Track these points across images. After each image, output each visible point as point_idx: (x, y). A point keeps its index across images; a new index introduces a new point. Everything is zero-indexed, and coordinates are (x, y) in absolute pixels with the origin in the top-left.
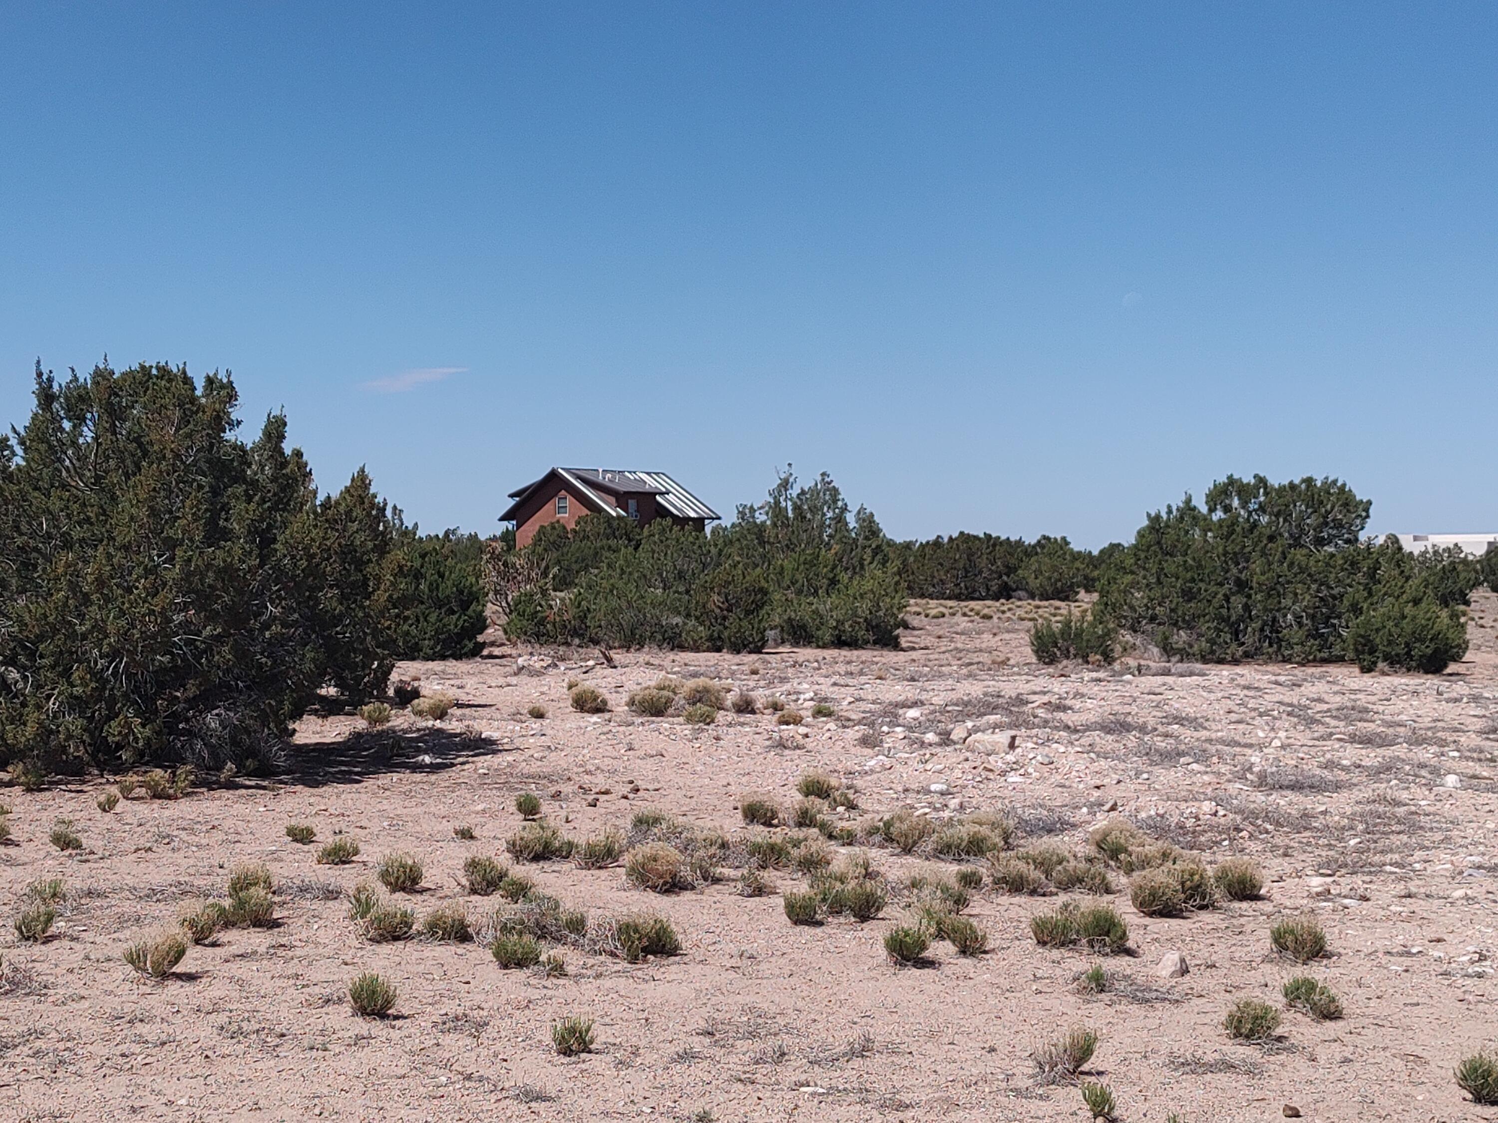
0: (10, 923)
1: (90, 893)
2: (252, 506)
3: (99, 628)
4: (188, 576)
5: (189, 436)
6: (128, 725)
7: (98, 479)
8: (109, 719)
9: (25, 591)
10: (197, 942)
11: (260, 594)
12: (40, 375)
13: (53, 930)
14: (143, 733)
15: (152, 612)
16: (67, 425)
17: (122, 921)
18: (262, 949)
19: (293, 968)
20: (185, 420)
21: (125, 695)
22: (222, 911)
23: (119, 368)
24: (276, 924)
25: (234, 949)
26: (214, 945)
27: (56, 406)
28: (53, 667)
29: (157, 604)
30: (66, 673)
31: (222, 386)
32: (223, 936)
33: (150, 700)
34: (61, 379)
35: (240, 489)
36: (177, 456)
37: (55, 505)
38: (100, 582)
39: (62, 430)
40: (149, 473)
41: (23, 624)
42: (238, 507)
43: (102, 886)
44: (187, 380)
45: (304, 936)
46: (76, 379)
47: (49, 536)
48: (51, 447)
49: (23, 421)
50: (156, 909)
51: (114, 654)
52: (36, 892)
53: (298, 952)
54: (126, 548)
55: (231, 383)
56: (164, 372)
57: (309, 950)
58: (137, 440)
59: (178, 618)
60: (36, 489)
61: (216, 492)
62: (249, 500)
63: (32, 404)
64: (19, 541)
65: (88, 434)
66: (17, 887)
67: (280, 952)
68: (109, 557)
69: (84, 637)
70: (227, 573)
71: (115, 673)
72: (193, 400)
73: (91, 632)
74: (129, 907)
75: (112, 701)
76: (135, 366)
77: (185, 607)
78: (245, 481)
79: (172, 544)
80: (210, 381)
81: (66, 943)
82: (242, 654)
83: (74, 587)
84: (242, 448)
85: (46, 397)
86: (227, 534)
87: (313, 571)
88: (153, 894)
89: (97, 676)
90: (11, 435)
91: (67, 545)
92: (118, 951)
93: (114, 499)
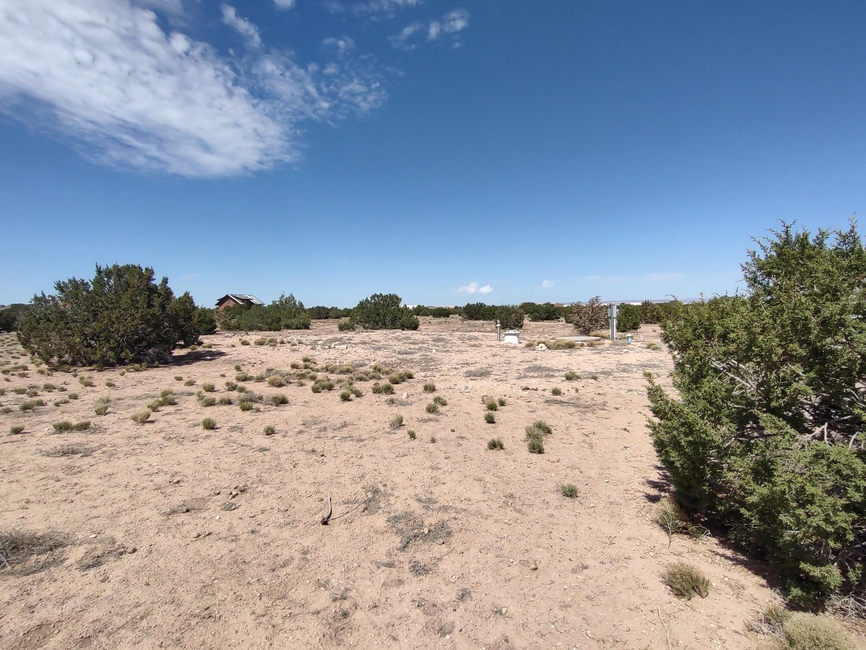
0: (94, 410)
1: (119, 399)
2: (160, 299)
3: (118, 330)
4: (142, 316)
5: (141, 282)
6: (127, 353)
7: (115, 293)
8: (121, 352)
9: (95, 321)
10: (153, 411)
11: (162, 320)
12: (97, 266)
13: (108, 411)
14: (131, 355)
15: (132, 325)
16: (106, 279)
17: (129, 406)
18: (173, 411)
19: (183, 416)
20: (140, 278)
21: (126, 346)
22: (160, 402)
23: (121, 265)
24: (175, 404)
25: (164, 412)
26: (158, 411)
27: (102, 274)
28: (104, 340)
29: (134, 323)
30: (108, 341)
31: (150, 270)
32: (160, 408)
33: (133, 347)
34: (103, 268)
35: (156, 295)
36: (138, 287)
37: (103, 299)
38: (117, 318)
39: (104, 280)
40: (130, 291)
41: (95, 330)
42: (156, 299)
43: (122, 397)
44: (140, 268)
45: (184, 406)
46: (108, 268)
47: (101, 307)
48: (102, 285)
49: (93, 278)
50: (140, 402)
51: (122, 336)
52: (102, 400)
53: (184, 411)
54: (124, 309)
55: (152, 270)
56: (134, 266)
57: (187, 410)
58: (127, 283)
59: (140, 327)
60: (97, 295)
61: (149, 296)
62: (159, 297)
63: (95, 274)
64: (93, 308)
65: (112, 282)
66: (95, 399)
67: (178, 412)
68: (120, 312)
69: (113, 332)
70: (153, 315)
71: (123, 341)
72: (142, 273)
73: (115, 330)
74: (131, 402)
75: (122, 348)
76: (125, 265)
77: (142, 324)
78: (158, 293)
79: (138, 308)
80: (146, 269)
81: (112, 415)
82: (158, 335)
83: (109, 320)
84: (156, 285)
85: (99, 271)
86: (153, 306)
87: (177, 315)
88: (138, 398)
89: (118, 342)
90: (89, 281)
91: (107, 309)
92: (129, 415)
93: (120, 297)
